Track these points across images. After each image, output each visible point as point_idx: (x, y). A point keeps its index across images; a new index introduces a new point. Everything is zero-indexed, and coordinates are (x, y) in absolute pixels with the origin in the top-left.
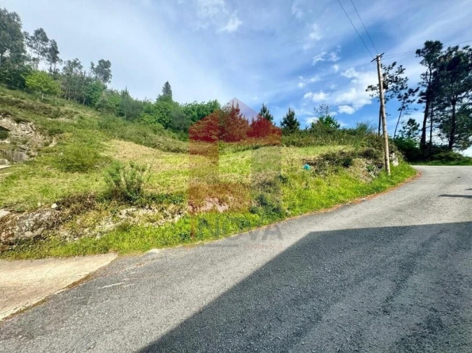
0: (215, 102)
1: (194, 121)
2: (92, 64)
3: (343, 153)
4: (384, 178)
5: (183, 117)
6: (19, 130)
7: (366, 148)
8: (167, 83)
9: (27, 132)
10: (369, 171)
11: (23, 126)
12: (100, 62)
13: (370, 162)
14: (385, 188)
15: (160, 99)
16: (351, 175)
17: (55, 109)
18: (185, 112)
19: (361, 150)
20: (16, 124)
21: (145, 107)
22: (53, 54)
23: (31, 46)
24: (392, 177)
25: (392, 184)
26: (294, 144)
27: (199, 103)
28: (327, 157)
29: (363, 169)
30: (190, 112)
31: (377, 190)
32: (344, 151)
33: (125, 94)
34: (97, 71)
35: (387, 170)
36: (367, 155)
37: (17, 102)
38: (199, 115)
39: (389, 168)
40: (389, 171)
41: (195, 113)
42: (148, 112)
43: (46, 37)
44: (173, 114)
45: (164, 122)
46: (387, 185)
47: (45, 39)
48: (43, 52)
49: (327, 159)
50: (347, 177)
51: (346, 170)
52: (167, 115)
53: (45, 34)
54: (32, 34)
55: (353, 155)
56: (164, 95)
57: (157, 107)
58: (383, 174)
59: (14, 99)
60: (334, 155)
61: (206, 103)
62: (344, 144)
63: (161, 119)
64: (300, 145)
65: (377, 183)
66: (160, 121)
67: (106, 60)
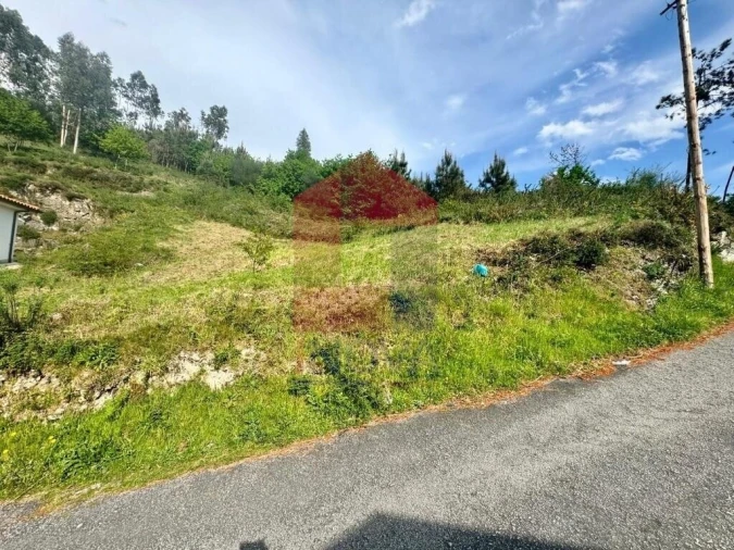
0: (369, 154)
1: (335, 186)
2: (203, 113)
3: (580, 235)
4: (696, 296)
5: (318, 181)
6: (72, 211)
7: (643, 222)
8: (304, 132)
9: (82, 213)
10: (651, 278)
11: (77, 205)
12: (212, 109)
13: (655, 255)
14: (696, 328)
15: (290, 156)
16: (598, 291)
17: (136, 179)
18: (322, 174)
19: (628, 225)
20: (68, 203)
21: (265, 170)
22: (153, 104)
23: (126, 96)
24: (718, 293)
25: (720, 313)
26: (479, 217)
27: (345, 157)
28: (534, 246)
29: (633, 274)
30: (329, 173)
31: (673, 334)
32: (582, 230)
33: (241, 151)
34: (208, 122)
35: (702, 274)
36: (645, 238)
37: (88, 172)
38: (343, 177)
39: (709, 270)
40: (711, 279)
41: (337, 175)
42: (268, 176)
43: (145, 82)
44: (305, 178)
45: (293, 190)
46: (703, 319)
47: (144, 85)
48: (141, 102)
49: (536, 251)
50: (585, 296)
51: (584, 278)
52: (297, 180)
53: (143, 78)
54: (128, 80)
55: (607, 239)
56: (299, 150)
57: (283, 167)
58: (690, 285)
59: (85, 167)
60: (554, 241)
61: (354, 157)
62: (589, 214)
63: (287, 186)
64: (490, 221)
65: (673, 313)
66: (285, 190)
67: (220, 106)
